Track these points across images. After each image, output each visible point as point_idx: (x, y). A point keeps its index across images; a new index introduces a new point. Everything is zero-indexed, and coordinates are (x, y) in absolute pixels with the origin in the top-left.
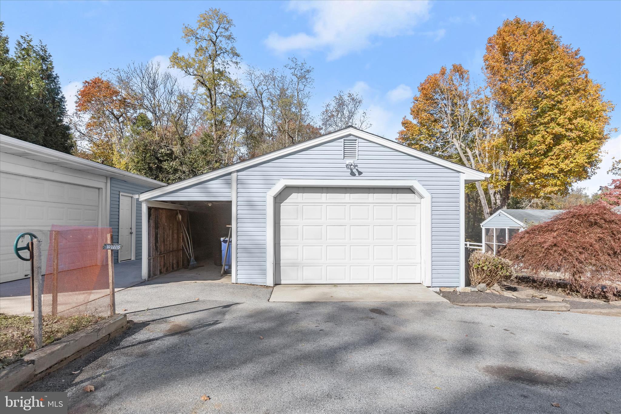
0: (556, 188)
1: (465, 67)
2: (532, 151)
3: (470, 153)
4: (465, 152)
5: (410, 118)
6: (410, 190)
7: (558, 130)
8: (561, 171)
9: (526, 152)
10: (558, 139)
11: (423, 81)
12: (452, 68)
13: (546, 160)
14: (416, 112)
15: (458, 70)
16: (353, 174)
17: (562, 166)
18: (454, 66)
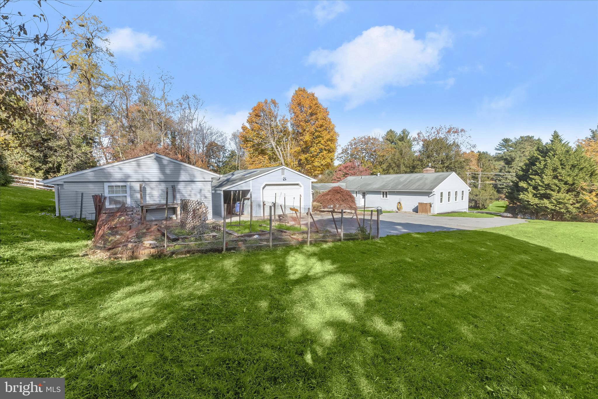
0: (320, 172)
1: (277, 101)
2: (311, 155)
3: (279, 149)
4: (277, 148)
5: (248, 125)
6: (298, 184)
7: (322, 146)
8: (322, 165)
9: (309, 155)
10: (321, 150)
11: (256, 105)
12: (271, 100)
13: (316, 159)
14: (250, 121)
15: (274, 102)
16: (284, 180)
17: (322, 163)
18: (272, 100)
